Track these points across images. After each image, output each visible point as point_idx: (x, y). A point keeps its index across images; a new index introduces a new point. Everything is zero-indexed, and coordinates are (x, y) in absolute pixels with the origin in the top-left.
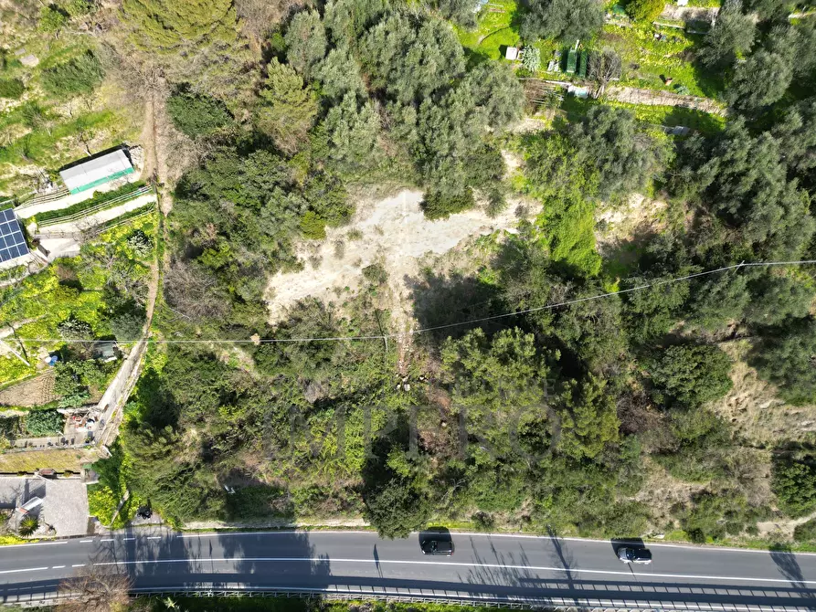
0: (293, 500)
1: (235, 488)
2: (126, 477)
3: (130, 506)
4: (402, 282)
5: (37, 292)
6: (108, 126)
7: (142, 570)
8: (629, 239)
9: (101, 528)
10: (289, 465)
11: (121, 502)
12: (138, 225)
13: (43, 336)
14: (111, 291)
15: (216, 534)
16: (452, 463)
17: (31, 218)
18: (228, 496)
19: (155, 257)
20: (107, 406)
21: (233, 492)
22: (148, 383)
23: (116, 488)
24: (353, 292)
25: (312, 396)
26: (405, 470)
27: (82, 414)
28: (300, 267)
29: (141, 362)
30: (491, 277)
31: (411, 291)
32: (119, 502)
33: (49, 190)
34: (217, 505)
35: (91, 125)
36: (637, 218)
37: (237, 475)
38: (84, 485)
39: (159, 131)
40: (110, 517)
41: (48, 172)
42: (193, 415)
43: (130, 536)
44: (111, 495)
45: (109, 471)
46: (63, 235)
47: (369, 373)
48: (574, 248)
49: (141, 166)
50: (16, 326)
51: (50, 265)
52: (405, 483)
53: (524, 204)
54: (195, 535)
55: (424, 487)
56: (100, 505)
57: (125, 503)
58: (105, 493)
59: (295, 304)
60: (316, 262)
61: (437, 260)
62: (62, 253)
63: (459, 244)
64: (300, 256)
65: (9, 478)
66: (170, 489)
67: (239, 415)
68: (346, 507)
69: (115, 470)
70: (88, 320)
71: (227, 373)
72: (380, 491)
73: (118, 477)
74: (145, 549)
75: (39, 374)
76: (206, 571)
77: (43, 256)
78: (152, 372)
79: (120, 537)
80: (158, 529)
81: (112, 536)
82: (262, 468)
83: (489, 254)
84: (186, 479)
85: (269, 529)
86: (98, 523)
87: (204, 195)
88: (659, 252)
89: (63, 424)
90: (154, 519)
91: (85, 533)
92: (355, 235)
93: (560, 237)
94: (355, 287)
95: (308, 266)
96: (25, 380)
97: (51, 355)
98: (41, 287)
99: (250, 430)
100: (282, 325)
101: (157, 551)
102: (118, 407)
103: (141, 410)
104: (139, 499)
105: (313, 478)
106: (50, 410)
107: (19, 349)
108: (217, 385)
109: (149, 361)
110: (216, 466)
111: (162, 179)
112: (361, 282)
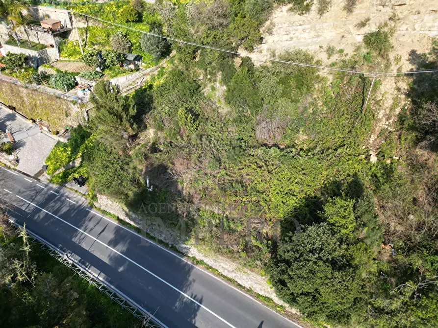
3: (74, 172)
7: (41, 217)
9: (45, 178)
11: (71, 163)
15: (116, 223)
23: (74, 151)
24: (346, 55)
29: (148, 78)
32: (69, 162)
38: (56, 141)
40: (55, 170)
43: (57, 191)
44: (68, 154)
45: (78, 137)
50: (90, 24)
54: (99, 215)
56: (56, 158)
58: (65, 151)
65: (23, 120)
74: (59, 204)
76: (84, 246)
78: (151, 87)
79: (50, 189)
80: (80, 197)
81: (46, 186)
86: (46, 172)
90: (83, 189)
91: (33, 175)
94: (349, 52)
95: (314, 10)
101: (64, 210)
104: (84, 171)
109: (153, 80)
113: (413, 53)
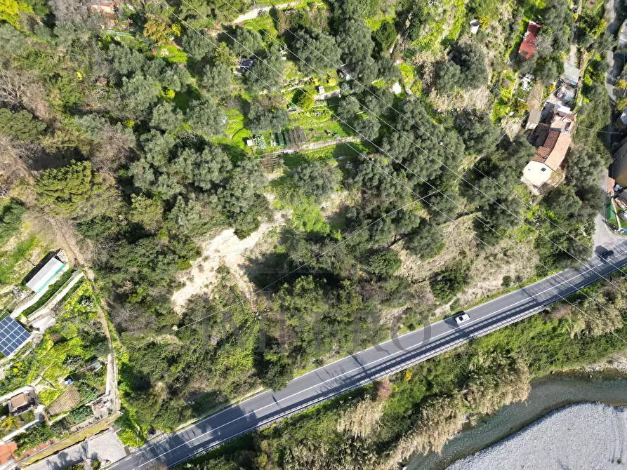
0: (225, 393)
1: (194, 401)
2: (135, 420)
3: (143, 432)
4: (238, 269)
5: (45, 352)
6: (37, 245)
7: (164, 458)
8: (338, 211)
9: (133, 450)
10: (216, 379)
11: (138, 433)
12: (80, 292)
13: (58, 372)
14: (84, 334)
15: (193, 426)
16: (295, 344)
17: (20, 315)
18: (192, 406)
19: (97, 305)
20: (109, 391)
21: (194, 403)
22: (125, 371)
23: (131, 427)
24: (215, 283)
25: (214, 342)
26: (274, 358)
27: (99, 402)
28: (184, 285)
29: (116, 362)
30: (281, 249)
31: (244, 270)
32: (136, 433)
33: (23, 296)
34: (189, 412)
35: (28, 249)
36: (337, 202)
37: (194, 394)
38: (115, 433)
39: (67, 236)
40: (136, 442)
41: (16, 286)
42: (157, 376)
43: (150, 446)
44: (131, 432)
45: (125, 422)
46: (42, 316)
47: (238, 319)
48: (314, 224)
49: (67, 260)
50: (42, 374)
51: (44, 335)
52: (276, 364)
53: (284, 213)
54: (182, 431)
55: (286, 361)
56: (128, 439)
57: (140, 432)
58: (127, 432)
59: (187, 302)
60: (191, 279)
61: (251, 251)
62: (47, 326)
63: (259, 239)
64: (181, 280)
65: (72, 448)
66: (161, 416)
67: (181, 366)
68: (252, 386)
69: (128, 419)
70: (76, 353)
71: (166, 348)
72: (267, 373)
73: (130, 422)
74: (161, 448)
75: (64, 392)
76: (196, 444)
77: (37, 332)
78: (123, 364)
79: (145, 449)
80: (163, 436)
81: (141, 450)
82: (203, 386)
83: (275, 239)
84: (167, 407)
85: (219, 411)
86: (130, 448)
87: (117, 268)
88: (352, 217)
89: (91, 411)
90: (158, 432)
91: (125, 455)
92: (206, 259)
93: (306, 221)
94: (214, 281)
95: (188, 283)
96: (58, 398)
97: (66, 379)
98: (45, 349)
99: (191, 371)
100: (185, 315)
101: (167, 446)
102: (115, 389)
103: (127, 385)
104: (146, 427)
105: (231, 379)
106: (81, 407)
107: (48, 384)
108: (163, 356)
109: (120, 360)
110: (180, 395)
111: (82, 262)
112: (217, 277)
113: (239, 265)
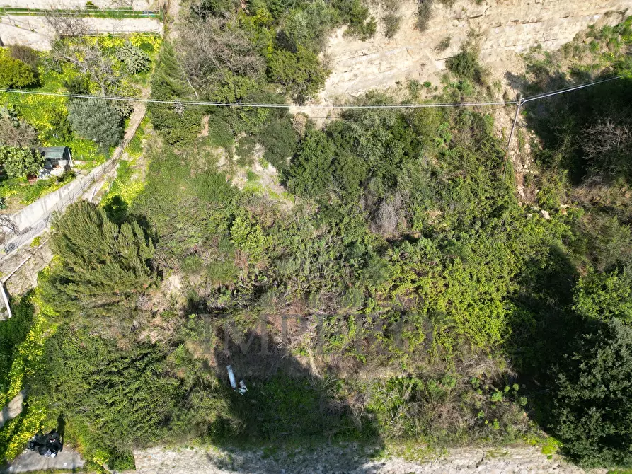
1: (248, 381)
2: (25, 360)
3: (17, 429)
21: (245, 388)
28: (369, 31)
29: (103, 186)
61: (550, 57)
66: (112, 386)
73: (10, 361)
78: (117, 201)
90: (66, 458)
104: (42, 418)
109: (115, 188)
